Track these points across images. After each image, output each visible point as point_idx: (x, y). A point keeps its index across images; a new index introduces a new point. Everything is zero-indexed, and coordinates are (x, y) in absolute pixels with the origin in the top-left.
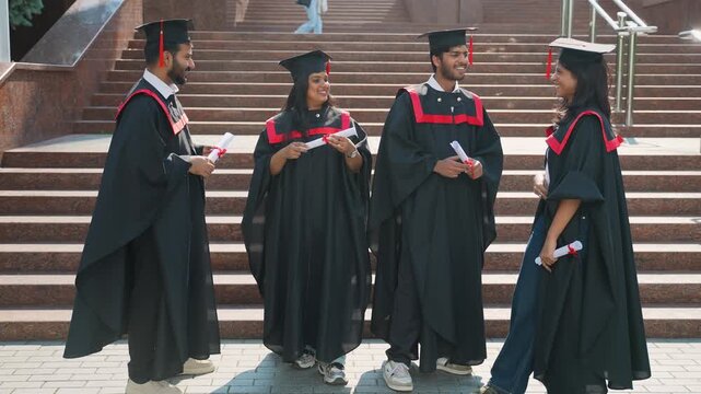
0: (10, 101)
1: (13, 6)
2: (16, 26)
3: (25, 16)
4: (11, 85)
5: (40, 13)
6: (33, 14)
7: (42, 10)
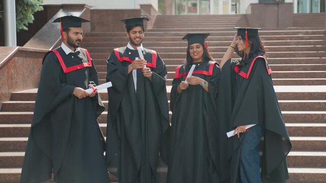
0: (16, 67)
1: (18, 19)
2: (19, 30)
3: (25, 25)
4: (16, 58)
5: (32, 22)
6: (29, 23)
7: (33, 21)
